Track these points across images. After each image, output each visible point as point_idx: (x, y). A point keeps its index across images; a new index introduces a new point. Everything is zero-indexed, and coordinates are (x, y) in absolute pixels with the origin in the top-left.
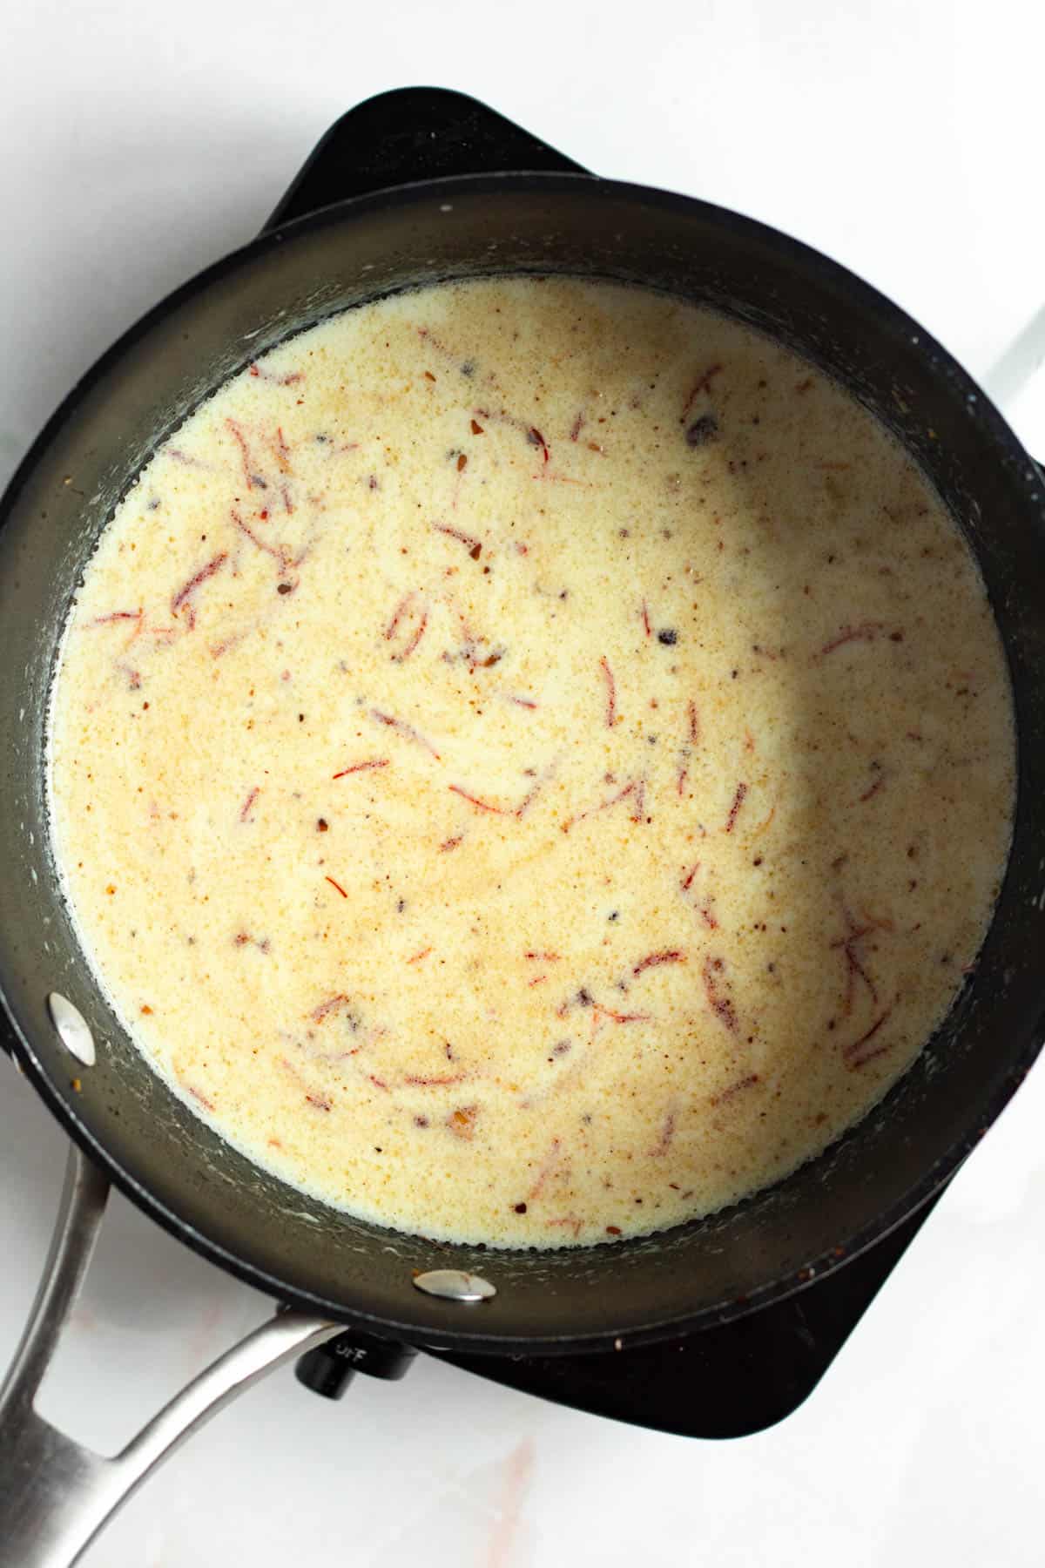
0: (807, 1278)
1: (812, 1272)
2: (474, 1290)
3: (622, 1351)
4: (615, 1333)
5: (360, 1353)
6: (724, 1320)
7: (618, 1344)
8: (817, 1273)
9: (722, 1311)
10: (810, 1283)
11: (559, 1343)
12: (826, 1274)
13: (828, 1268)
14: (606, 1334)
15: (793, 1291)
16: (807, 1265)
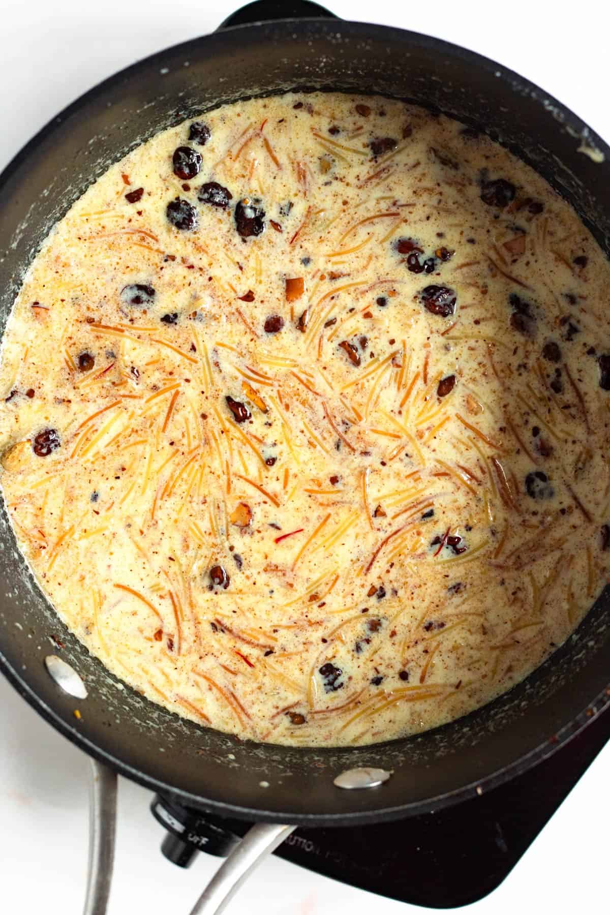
0: (593, 715)
1: (595, 710)
2: (374, 779)
3: (484, 794)
4: (475, 784)
5: (204, 840)
6: (546, 757)
7: (479, 791)
8: (598, 710)
9: (544, 751)
10: (595, 717)
11: (440, 800)
12: (605, 708)
13: (604, 704)
14: (469, 786)
15: (585, 726)
16: (590, 706)
